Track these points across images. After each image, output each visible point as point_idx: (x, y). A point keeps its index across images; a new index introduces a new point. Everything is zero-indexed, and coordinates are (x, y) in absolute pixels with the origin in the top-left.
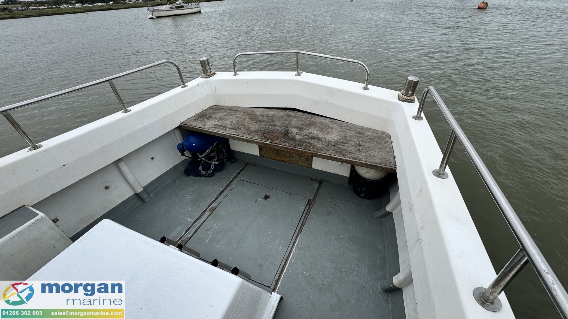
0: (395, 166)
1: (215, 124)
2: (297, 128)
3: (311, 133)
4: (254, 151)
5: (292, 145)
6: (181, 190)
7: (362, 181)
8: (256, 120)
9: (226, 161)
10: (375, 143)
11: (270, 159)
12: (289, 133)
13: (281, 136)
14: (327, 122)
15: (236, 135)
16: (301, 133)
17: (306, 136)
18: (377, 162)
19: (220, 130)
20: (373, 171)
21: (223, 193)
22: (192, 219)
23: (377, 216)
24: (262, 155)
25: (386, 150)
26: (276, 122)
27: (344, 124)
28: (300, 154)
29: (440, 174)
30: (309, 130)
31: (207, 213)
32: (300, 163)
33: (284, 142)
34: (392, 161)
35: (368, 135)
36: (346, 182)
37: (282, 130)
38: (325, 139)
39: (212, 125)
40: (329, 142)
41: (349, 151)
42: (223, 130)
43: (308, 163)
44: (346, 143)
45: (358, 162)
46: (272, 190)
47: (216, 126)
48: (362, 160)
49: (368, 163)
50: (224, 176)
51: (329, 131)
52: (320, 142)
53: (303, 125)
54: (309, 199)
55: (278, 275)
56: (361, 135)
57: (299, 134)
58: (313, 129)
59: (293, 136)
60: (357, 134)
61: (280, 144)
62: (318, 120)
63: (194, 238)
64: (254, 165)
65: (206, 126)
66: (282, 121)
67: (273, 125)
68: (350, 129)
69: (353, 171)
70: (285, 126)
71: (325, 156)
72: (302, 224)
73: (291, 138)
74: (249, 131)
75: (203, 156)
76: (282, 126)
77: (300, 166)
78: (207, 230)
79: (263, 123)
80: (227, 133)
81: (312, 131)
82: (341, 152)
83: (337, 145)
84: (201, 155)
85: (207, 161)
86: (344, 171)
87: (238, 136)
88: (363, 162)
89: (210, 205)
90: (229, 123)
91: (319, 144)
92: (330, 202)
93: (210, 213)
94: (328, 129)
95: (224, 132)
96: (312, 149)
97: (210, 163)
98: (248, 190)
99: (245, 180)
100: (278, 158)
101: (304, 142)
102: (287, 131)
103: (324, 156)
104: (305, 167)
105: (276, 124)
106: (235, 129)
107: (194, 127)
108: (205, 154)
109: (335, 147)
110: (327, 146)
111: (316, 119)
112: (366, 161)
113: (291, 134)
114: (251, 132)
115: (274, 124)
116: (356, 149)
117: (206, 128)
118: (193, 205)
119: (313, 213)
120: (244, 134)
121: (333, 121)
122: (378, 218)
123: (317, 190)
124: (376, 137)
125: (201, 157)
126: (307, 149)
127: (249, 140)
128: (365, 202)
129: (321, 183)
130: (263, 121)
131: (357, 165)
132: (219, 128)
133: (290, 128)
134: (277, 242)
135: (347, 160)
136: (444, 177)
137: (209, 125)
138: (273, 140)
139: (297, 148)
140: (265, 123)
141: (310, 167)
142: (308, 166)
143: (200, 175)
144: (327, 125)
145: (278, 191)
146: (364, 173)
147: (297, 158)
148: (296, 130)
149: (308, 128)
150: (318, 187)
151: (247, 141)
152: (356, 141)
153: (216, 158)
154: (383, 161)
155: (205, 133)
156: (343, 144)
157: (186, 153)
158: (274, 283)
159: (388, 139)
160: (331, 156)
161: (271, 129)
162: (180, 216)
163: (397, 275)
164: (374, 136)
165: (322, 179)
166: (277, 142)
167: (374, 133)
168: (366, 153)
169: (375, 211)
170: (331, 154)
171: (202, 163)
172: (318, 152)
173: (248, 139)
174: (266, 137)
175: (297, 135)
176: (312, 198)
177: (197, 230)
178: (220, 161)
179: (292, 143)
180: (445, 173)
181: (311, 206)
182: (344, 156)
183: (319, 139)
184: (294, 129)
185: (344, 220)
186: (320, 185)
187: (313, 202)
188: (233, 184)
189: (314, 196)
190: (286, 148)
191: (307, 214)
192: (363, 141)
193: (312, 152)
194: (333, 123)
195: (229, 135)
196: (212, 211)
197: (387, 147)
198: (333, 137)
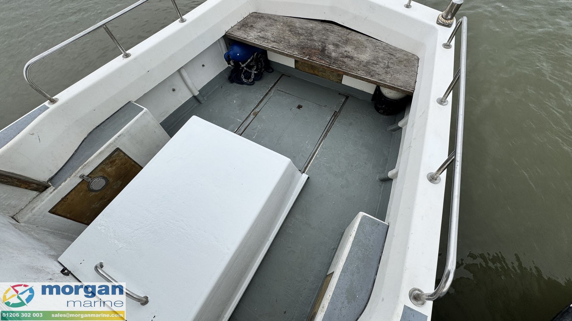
0: (413, 90)
1: (258, 36)
2: (334, 44)
3: (346, 51)
4: (291, 63)
5: (327, 62)
6: (228, 95)
7: (383, 99)
8: (295, 33)
9: (263, 71)
10: (402, 66)
11: (304, 71)
12: (325, 50)
13: (318, 53)
14: (363, 40)
15: (277, 49)
16: (336, 51)
17: (341, 54)
18: (399, 85)
19: (262, 42)
20: (394, 92)
21: (263, 101)
22: (240, 120)
23: (390, 129)
24: (297, 67)
25: (411, 74)
26: (314, 37)
27: (379, 44)
28: (333, 71)
29: (442, 102)
30: (344, 47)
31: (252, 117)
32: (331, 78)
33: (320, 59)
34: (413, 85)
35: (399, 57)
36: (370, 99)
37: (320, 46)
38: (358, 58)
39: (255, 36)
40: (361, 62)
41: (377, 73)
42: (266, 42)
43: (339, 78)
44: (376, 64)
45: (383, 84)
46: (304, 101)
47: (259, 38)
48: (386, 82)
49: (391, 85)
50: (262, 85)
51: (363, 50)
52: (353, 62)
53: (340, 41)
54: (335, 111)
55: (306, 164)
56: (391, 56)
57: (335, 51)
58: (348, 47)
59: (329, 53)
60: (389, 56)
61: (317, 60)
62: (354, 37)
63: (244, 134)
64: (288, 76)
65: (249, 37)
66: (320, 36)
67: (311, 40)
68: (383, 50)
69: (378, 90)
70: (322, 42)
71: (356, 75)
72: (327, 131)
73: (327, 55)
74: (289, 45)
75: (245, 65)
76: (319, 42)
77: (331, 80)
78: (253, 129)
79: (302, 37)
80: (269, 46)
81: (347, 49)
82: (370, 73)
83: (368, 65)
84: (243, 64)
85: (248, 70)
86: (370, 89)
87: (279, 50)
88: (387, 84)
89: (253, 110)
90: (270, 34)
91: (352, 64)
92: (353, 115)
93: (254, 116)
94: (362, 48)
95: (266, 45)
96: (345, 68)
97: (250, 72)
98: (284, 99)
99: (281, 90)
100: (312, 72)
101: (338, 60)
102: (324, 47)
103: (354, 75)
104: (336, 82)
105: (314, 39)
106: (277, 42)
107: (239, 37)
108: (247, 63)
109: (365, 68)
110: (358, 66)
111: (353, 35)
112: (390, 83)
113: (327, 51)
114: (291, 47)
115: (312, 38)
116: (384, 71)
117: (250, 39)
118: (240, 109)
119: (337, 123)
120: (284, 48)
121: (369, 39)
122: (390, 131)
123: (343, 103)
124: (406, 60)
125: (243, 66)
126: (341, 67)
127: (289, 55)
128: (383, 117)
129: (347, 97)
130: (301, 35)
131: (381, 86)
132: (261, 40)
133: (327, 45)
134: (307, 142)
135: (373, 81)
136: (444, 104)
137: (252, 36)
138: (311, 57)
139: (332, 66)
140: (304, 37)
141: (340, 83)
142: (338, 81)
143: (242, 83)
144: (362, 43)
145: (309, 102)
146: (386, 92)
147: (329, 73)
148: (332, 46)
149: (344, 46)
150: (345, 101)
151: (287, 55)
152: (386, 63)
153: (255, 68)
154: (405, 84)
155: (248, 44)
156: (373, 65)
157: (231, 62)
158: (304, 169)
159: (416, 62)
160: (361, 76)
161: (309, 45)
162: (231, 117)
163: (391, 171)
164: (404, 58)
165: (349, 94)
166: (314, 58)
167: (405, 55)
168: (392, 75)
169: (389, 125)
170: (361, 74)
171: (244, 71)
172: (349, 71)
173: (288, 53)
174: (305, 53)
175: (333, 53)
176: (337, 111)
177: (246, 129)
178: (259, 71)
179: (328, 60)
180: (446, 101)
181: (336, 117)
182: (372, 78)
183: (352, 58)
184: (330, 45)
185: (361, 131)
186: (346, 99)
187: (338, 114)
188: (271, 93)
189: (340, 109)
190: (322, 65)
191: (332, 124)
192: (392, 63)
193: (344, 71)
194: (368, 41)
195: (271, 48)
196: (256, 115)
197: (412, 71)
198: (365, 57)
